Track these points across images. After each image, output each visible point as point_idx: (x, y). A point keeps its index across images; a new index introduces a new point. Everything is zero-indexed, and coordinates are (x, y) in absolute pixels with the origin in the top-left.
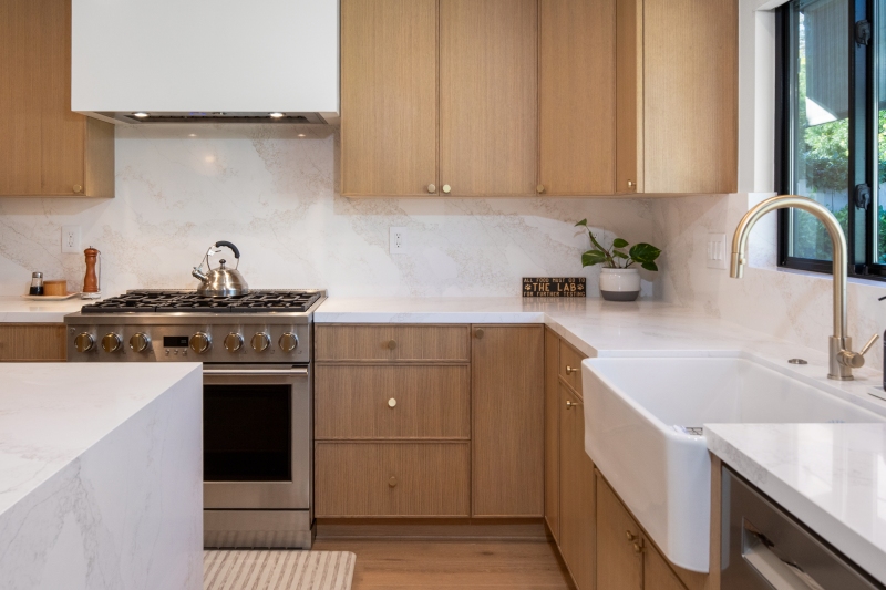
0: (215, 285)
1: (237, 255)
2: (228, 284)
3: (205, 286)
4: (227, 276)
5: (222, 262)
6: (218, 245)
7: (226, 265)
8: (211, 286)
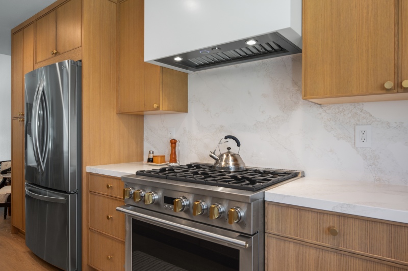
0: (223, 164)
1: (239, 145)
2: (231, 164)
3: (216, 163)
4: (231, 158)
5: (229, 148)
6: (226, 138)
7: (231, 150)
8: (220, 164)
